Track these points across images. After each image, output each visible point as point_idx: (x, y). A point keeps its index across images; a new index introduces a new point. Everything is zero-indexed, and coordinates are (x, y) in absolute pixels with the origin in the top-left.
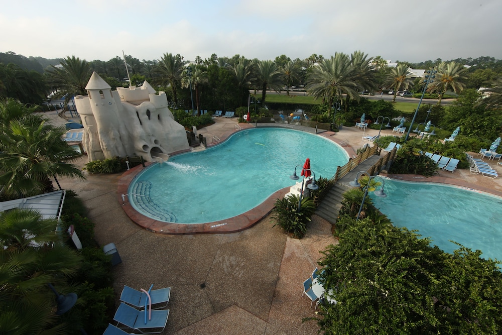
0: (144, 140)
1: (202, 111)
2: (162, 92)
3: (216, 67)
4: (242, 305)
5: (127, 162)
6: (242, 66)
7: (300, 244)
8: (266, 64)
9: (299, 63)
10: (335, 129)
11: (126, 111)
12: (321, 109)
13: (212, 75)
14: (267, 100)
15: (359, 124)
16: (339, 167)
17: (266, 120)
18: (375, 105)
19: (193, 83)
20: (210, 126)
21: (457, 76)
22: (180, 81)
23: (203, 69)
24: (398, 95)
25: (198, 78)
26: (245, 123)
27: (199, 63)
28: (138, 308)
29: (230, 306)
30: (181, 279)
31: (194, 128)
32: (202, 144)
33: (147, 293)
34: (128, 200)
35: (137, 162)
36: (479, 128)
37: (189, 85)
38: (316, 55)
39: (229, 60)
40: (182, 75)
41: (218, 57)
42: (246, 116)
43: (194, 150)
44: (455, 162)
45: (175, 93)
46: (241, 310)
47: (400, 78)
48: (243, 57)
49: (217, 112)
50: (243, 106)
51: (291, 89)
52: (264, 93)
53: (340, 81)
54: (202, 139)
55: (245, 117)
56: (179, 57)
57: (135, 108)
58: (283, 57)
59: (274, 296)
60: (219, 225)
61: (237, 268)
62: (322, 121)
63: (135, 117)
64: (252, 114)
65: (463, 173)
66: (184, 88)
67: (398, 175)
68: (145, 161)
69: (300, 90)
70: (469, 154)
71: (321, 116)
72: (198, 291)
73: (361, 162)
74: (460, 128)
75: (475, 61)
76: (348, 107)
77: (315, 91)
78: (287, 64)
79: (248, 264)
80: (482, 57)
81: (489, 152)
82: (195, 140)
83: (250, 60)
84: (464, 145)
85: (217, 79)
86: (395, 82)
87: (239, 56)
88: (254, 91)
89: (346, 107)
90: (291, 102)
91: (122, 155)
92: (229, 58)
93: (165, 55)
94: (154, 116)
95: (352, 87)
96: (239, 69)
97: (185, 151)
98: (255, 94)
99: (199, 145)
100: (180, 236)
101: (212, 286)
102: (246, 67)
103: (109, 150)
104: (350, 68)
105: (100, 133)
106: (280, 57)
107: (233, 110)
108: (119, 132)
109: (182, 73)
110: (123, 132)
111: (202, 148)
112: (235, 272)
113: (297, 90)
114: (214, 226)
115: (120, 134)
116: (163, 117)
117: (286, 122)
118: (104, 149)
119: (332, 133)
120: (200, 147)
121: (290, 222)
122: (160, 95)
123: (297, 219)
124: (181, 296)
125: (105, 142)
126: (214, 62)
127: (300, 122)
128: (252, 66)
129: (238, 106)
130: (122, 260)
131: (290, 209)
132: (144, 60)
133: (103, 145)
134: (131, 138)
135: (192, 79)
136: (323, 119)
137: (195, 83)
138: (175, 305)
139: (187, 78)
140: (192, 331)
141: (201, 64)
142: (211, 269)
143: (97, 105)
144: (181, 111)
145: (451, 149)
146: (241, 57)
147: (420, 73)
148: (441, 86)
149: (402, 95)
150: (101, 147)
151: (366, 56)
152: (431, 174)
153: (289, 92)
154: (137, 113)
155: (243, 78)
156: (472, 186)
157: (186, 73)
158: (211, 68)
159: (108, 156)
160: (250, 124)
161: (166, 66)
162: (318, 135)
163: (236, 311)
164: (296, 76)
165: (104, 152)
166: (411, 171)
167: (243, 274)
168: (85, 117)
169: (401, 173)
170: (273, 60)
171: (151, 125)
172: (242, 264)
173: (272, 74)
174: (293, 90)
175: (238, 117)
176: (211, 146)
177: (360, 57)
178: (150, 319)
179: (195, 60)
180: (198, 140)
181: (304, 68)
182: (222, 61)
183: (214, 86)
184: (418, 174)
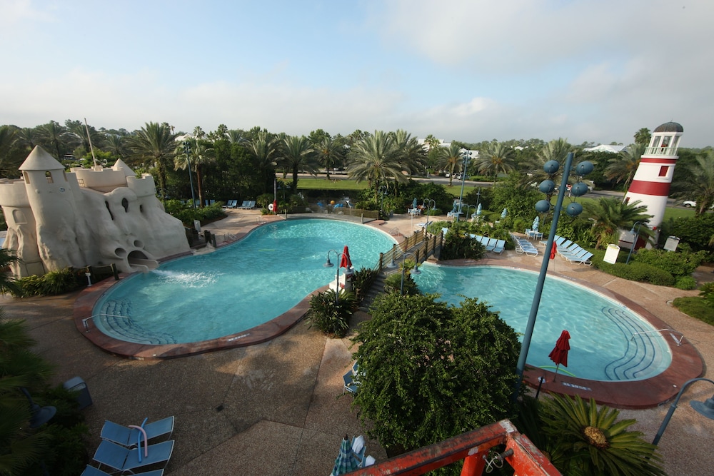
0: (118, 241)
1: (207, 201)
2: (148, 175)
3: (226, 143)
4: (273, 418)
5: (88, 274)
6: (263, 142)
7: (342, 343)
8: (295, 140)
9: (342, 140)
10: (385, 217)
11: (87, 200)
12: (367, 194)
13: (222, 153)
14: (300, 185)
15: (412, 210)
16: (382, 253)
17: (300, 209)
18: (426, 188)
19: (193, 164)
20: (220, 221)
21: (504, 157)
22: (172, 160)
23: (208, 145)
24: (455, 178)
25: (200, 157)
26: (271, 214)
27: (199, 136)
28: (127, 448)
29: (257, 422)
30: (188, 407)
31: (197, 223)
32: (209, 245)
33: (141, 428)
34: (93, 327)
35: (105, 273)
36: (522, 208)
37: (187, 166)
38: (360, 131)
39: (245, 133)
40: (175, 152)
41: (229, 129)
42: (271, 205)
43: (196, 253)
44: (501, 243)
45: (164, 178)
46: (271, 423)
47: (453, 160)
48: (266, 131)
49: (230, 202)
50: (267, 192)
51: (332, 172)
52: (295, 177)
53: (383, 162)
54: (209, 237)
55: (271, 207)
56: (167, 127)
57: (105, 196)
58: (320, 132)
59: (311, 401)
60: (239, 337)
61: (265, 381)
62: (368, 208)
63: (104, 208)
64: (280, 203)
65: (510, 254)
66: (180, 169)
67: (449, 261)
68: (120, 272)
69: (343, 172)
70: (515, 234)
71: (367, 202)
72: (213, 415)
73: (408, 249)
74: (507, 210)
75: (528, 143)
76: (398, 192)
77: (356, 173)
78: (324, 141)
79: (278, 374)
80: (533, 140)
81: (533, 232)
82: (198, 239)
83: (276, 135)
84: (508, 226)
85: (229, 158)
86: (449, 163)
87: (259, 129)
88: (282, 174)
89: (396, 191)
90: (333, 188)
91: (79, 264)
92: (245, 131)
93: (147, 125)
94: (134, 207)
95: (397, 168)
96: (260, 146)
97: (184, 254)
98: (285, 177)
99: (205, 246)
100: (183, 359)
101: (233, 406)
102: (269, 144)
103: (55, 259)
104: (394, 148)
105: (41, 234)
106: (315, 132)
107: (255, 199)
108: (75, 230)
109: (176, 150)
110: (83, 231)
111: (210, 249)
112: (263, 385)
113: (340, 172)
114: (232, 339)
115: (76, 234)
116: (148, 209)
117: (326, 211)
118: (46, 258)
119: (383, 221)
120: (206, 248)
121: (328, 319)
122: (144, 178)
123: (336, 313)
124: (190, 425)
125: (48, 247)
126: (223, 136)
127: (343, 211)
128: (277, 142)
129: (261, 194)
130: (93, 401)
131: (327, 302)
132: (103, 129)
133: (44, 252)
134: (96, 239)
135: (191, 158)
136: (369, 206)
137: (196, 163)
138: (182, 436)
139: (184, 156)
140: (207, 459)
141: (203, 138)
142: (229, 388)
143: (39, 192)
144: (173, 201)
145: (497, 230)
146: (262, 129)
147: (474, 154)
148: (492, 167)
149: (459, 177)
150: (41, 254)
151: (409, 135)
152: (480, 257)
153: (330, 176)
154: (107, 203)
155: (265, 157)
156: (516, 265)
157: (182, 150)
158: (220, 143)
159: (51, 267)
160: (278, 215)
161: (149, 139)
162: (365, 225)
163: (264, 426)
164: (338, 156)
165: (45, 262)
166: (461, 256)
167: (273, 386)
168: (14, 212)
169: (452, 259)
170: (307, 135)
171: (130, 219)
172: (272, 376)
173: (304, 153)
174: (335, 172)
175: (262, 207)
176: (222, 246)
177: (403, 136)
178: (146, 455)
179: (192, 132)
180: (203, 239)
181: (346, 146)
182: (236, 134)
183: (225, 167)
184: (468, 257)
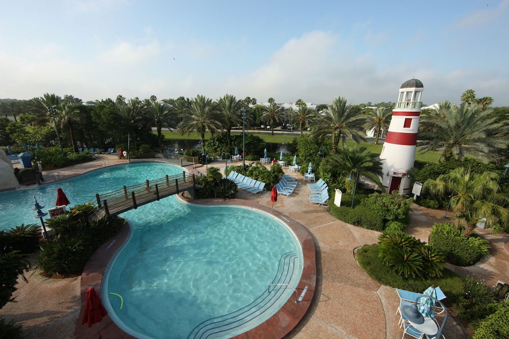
17: (147, 155)
38: (249, 98)
44: (262, 185)
49: (109, 149)
53: (206, 119)
67: (200, 200)
119: (200, 165)
160: (127, 160)
162: (184, 168)
184: (219, 197)
